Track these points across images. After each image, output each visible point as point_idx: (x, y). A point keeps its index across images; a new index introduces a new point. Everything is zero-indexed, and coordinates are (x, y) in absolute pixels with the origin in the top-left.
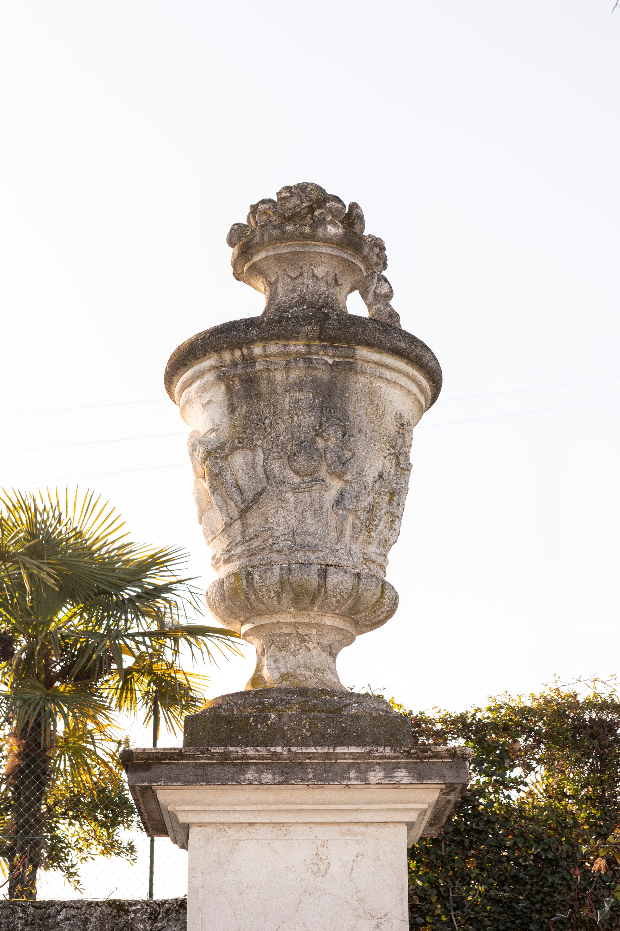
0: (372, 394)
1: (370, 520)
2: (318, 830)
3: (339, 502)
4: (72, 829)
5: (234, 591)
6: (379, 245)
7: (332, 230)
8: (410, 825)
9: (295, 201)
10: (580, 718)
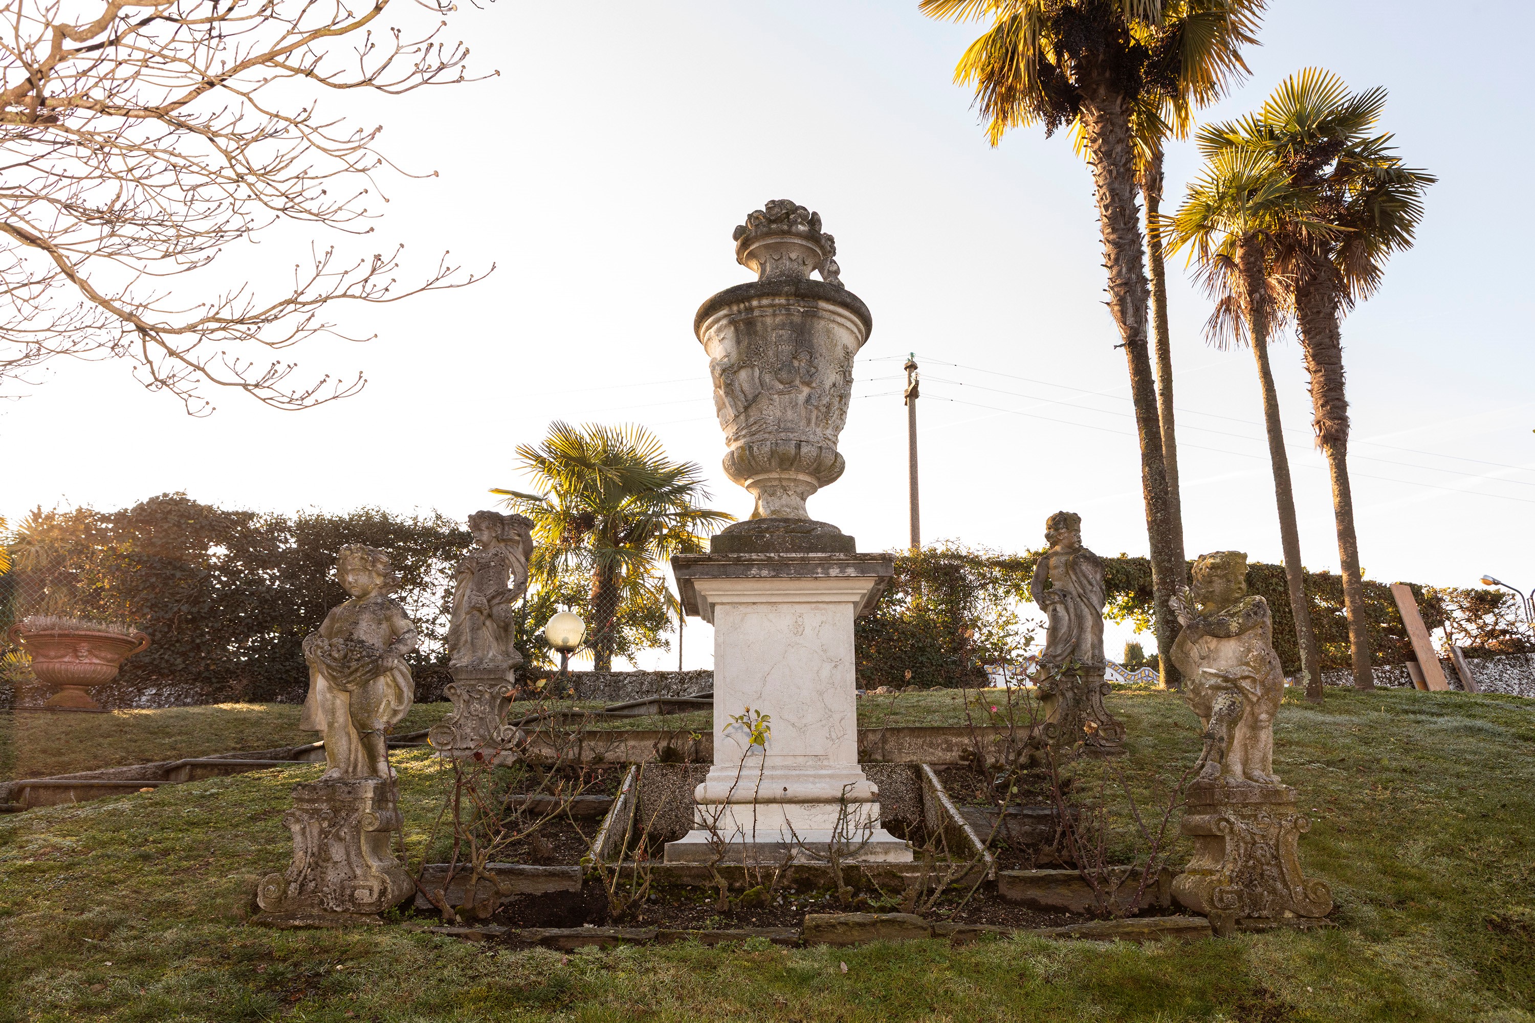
0: (828, 332)
1: (828, 412)
2: (797, 606)
3: (808, 400)
4: (631, 633)
5: (741, 458)
6: (830, 239)
7: (801, 228)
8: (855, 604)
9: (777, 210)
10: (937, 563)
